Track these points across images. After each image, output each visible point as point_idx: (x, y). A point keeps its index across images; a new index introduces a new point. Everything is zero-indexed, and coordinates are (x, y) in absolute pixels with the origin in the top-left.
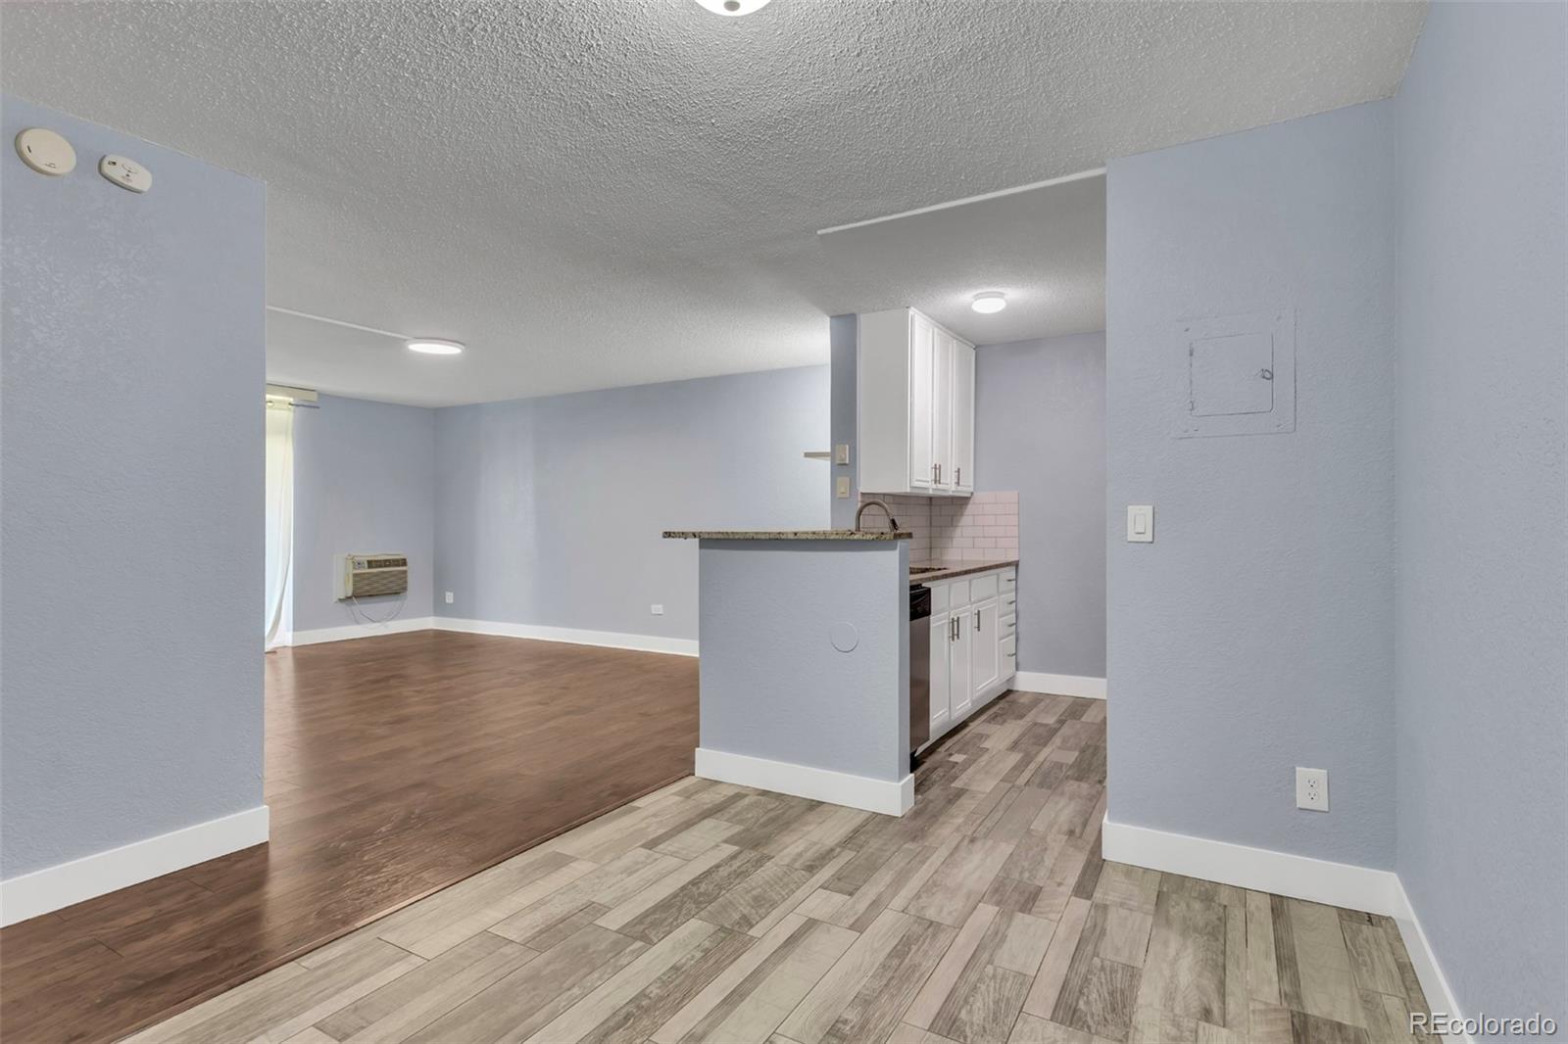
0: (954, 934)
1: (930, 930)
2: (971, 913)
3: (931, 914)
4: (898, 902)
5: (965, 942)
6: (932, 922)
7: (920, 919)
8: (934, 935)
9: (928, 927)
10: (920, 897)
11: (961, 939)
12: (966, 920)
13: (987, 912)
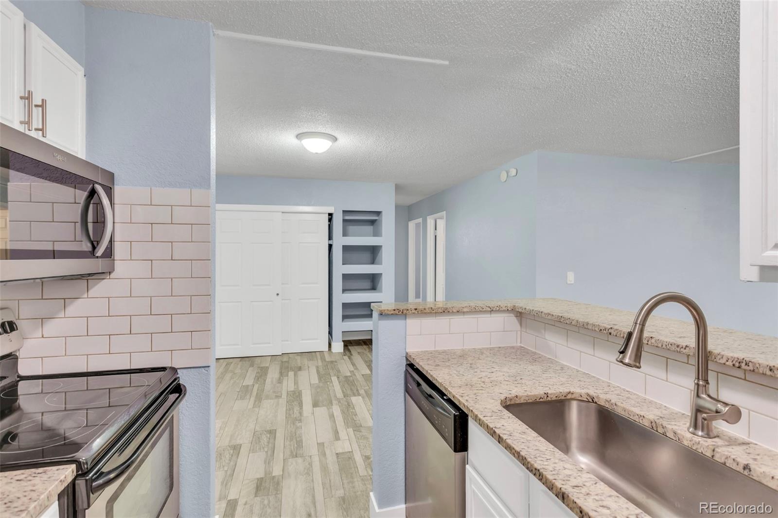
0: (285, 456)
1: (295, 454)
2: (283, 467)
3: (300, 460)
4: (316, 460)
5: (279, 455)
6: (296, 457)
7: (302, 456)
8: (292, 452)
9: (296, 454)
10: (309, 464)
11: (281, 455)
12: (284, 463)
13: (277, 471)
